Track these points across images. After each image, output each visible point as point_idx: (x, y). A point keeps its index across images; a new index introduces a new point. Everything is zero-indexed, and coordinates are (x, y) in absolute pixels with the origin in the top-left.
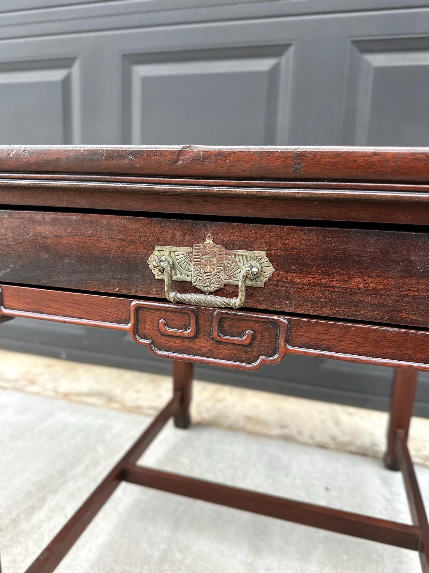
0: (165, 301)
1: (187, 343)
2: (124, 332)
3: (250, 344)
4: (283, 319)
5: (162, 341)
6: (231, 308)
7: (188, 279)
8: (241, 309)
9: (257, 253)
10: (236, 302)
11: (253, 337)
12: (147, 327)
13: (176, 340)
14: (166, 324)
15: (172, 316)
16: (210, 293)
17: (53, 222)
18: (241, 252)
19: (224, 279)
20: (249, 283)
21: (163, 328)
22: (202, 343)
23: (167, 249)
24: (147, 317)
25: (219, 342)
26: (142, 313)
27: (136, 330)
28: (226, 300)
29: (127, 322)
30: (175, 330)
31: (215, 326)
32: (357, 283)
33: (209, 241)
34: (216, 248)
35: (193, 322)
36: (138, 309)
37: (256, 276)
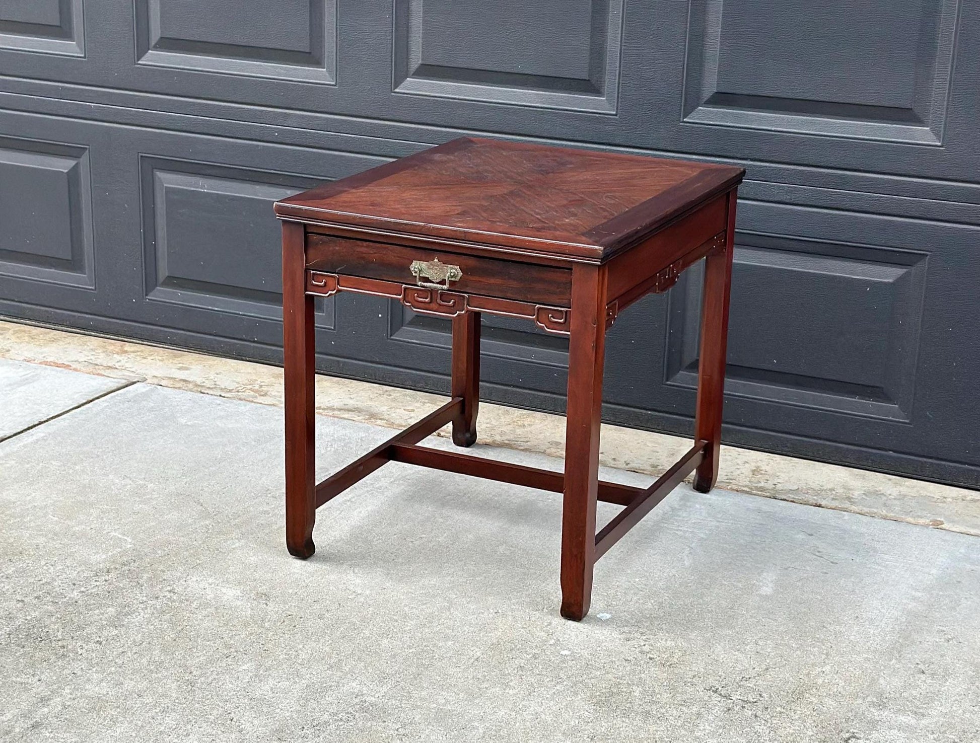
0: (418, 286)
1: (427, 306)
2: (399, 299)
3: (454, 306)
4: (466, 295)
5: (416, 304)
6: (443, 290)
7: (427, 276)
8: (447, 290)
9: (455, 267)
10: (445, 287)
11: (454, 303)
12: (409, 298)
13: (423, 304)
14: (418, 296)
15: (421, 293)
16: (437, 283)
17: (367, 247)
18: (449, 266)
19: (442, 277)
20: (453, 279)
21: (416, 298)
22: (433, 305)
23: (418, 262)
24: (410, 293)
25: (440, 305)
26: (407, 291)
27: (404, 298)
28: (441, 286)
29: (400, 295)
30: (422, 299)
31: (439, 297)
32: (492, 281)
33: (436, 260)
34: (439, 263)
35: (429, 296)
36: (405, 289)
37: (455, 276)
